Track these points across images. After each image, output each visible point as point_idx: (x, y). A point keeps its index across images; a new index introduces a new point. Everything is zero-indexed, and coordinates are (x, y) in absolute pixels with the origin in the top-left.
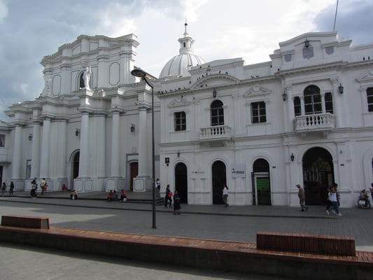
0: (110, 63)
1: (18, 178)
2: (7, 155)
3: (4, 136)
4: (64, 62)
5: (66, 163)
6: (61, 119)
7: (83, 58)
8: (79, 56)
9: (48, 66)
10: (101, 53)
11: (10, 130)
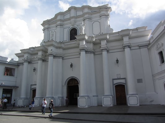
0: (93, 22)
1: (25, 97)
2: (16, 82)
3: (14, 69)
4: (59, 23)
5: (63, 86)
6: (59, 57)
7: (72, 20)
8: (69, 19)
9: (46, 26)
10: (86, 16)
11: (19, 66)
